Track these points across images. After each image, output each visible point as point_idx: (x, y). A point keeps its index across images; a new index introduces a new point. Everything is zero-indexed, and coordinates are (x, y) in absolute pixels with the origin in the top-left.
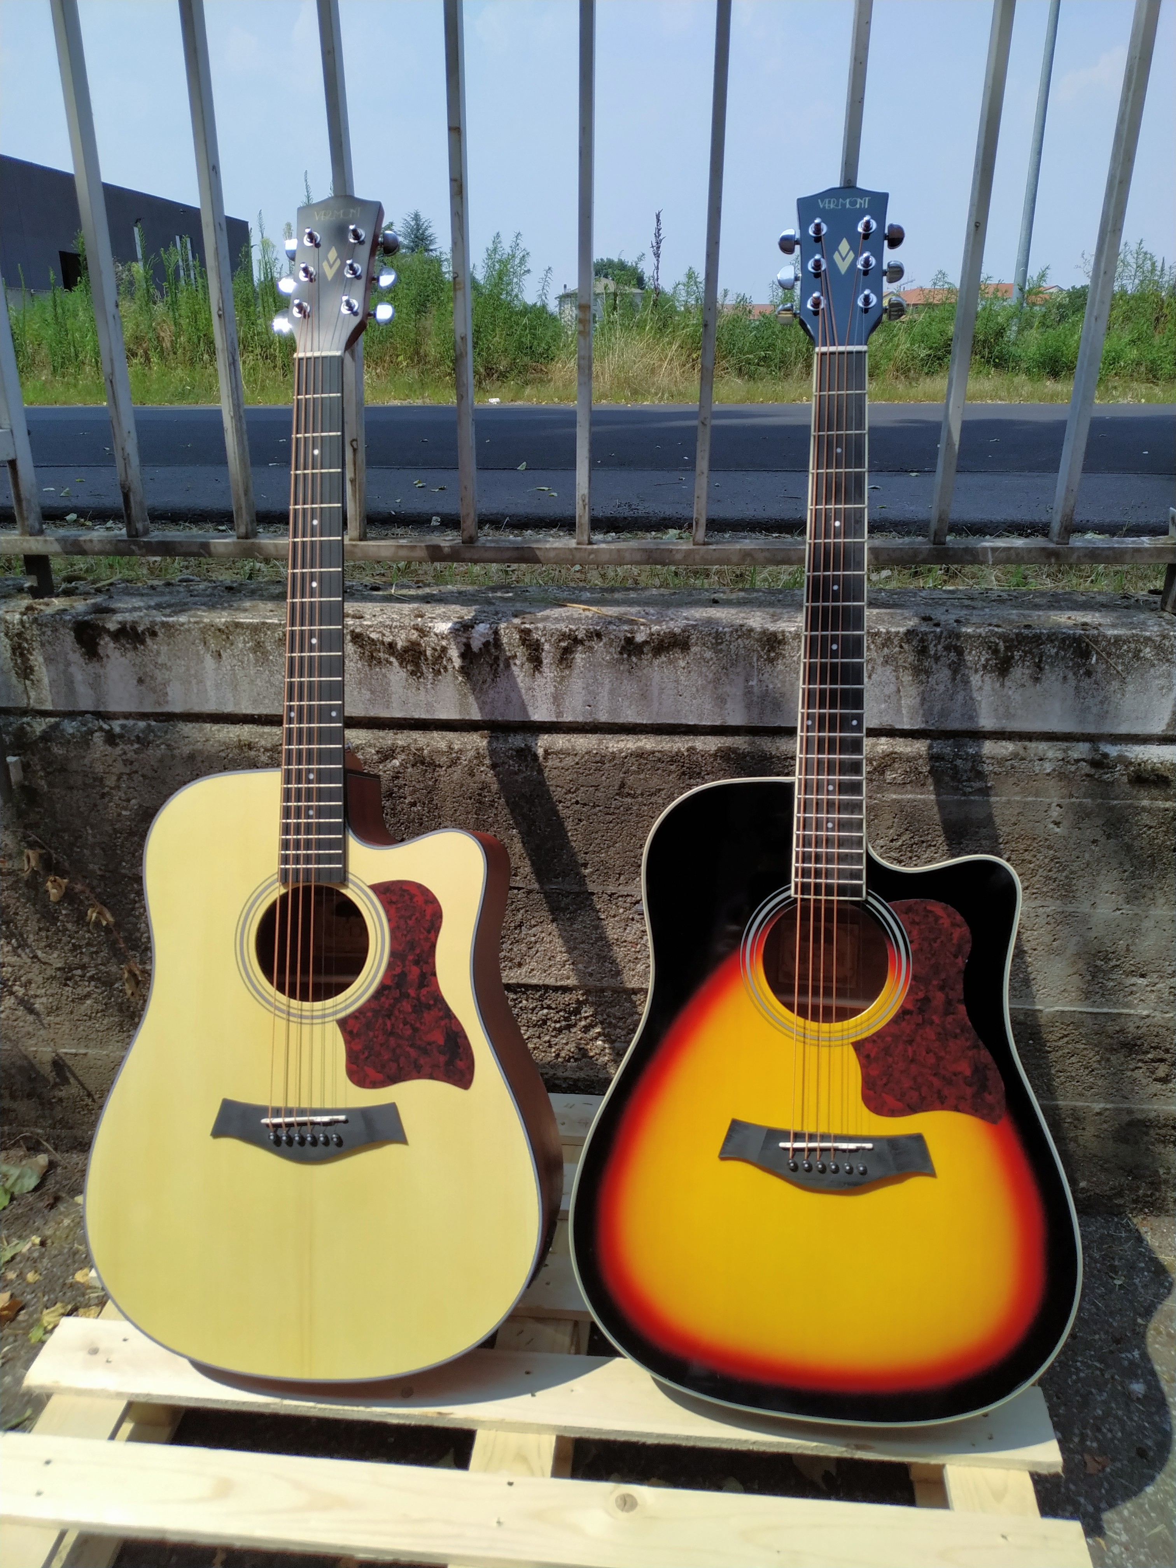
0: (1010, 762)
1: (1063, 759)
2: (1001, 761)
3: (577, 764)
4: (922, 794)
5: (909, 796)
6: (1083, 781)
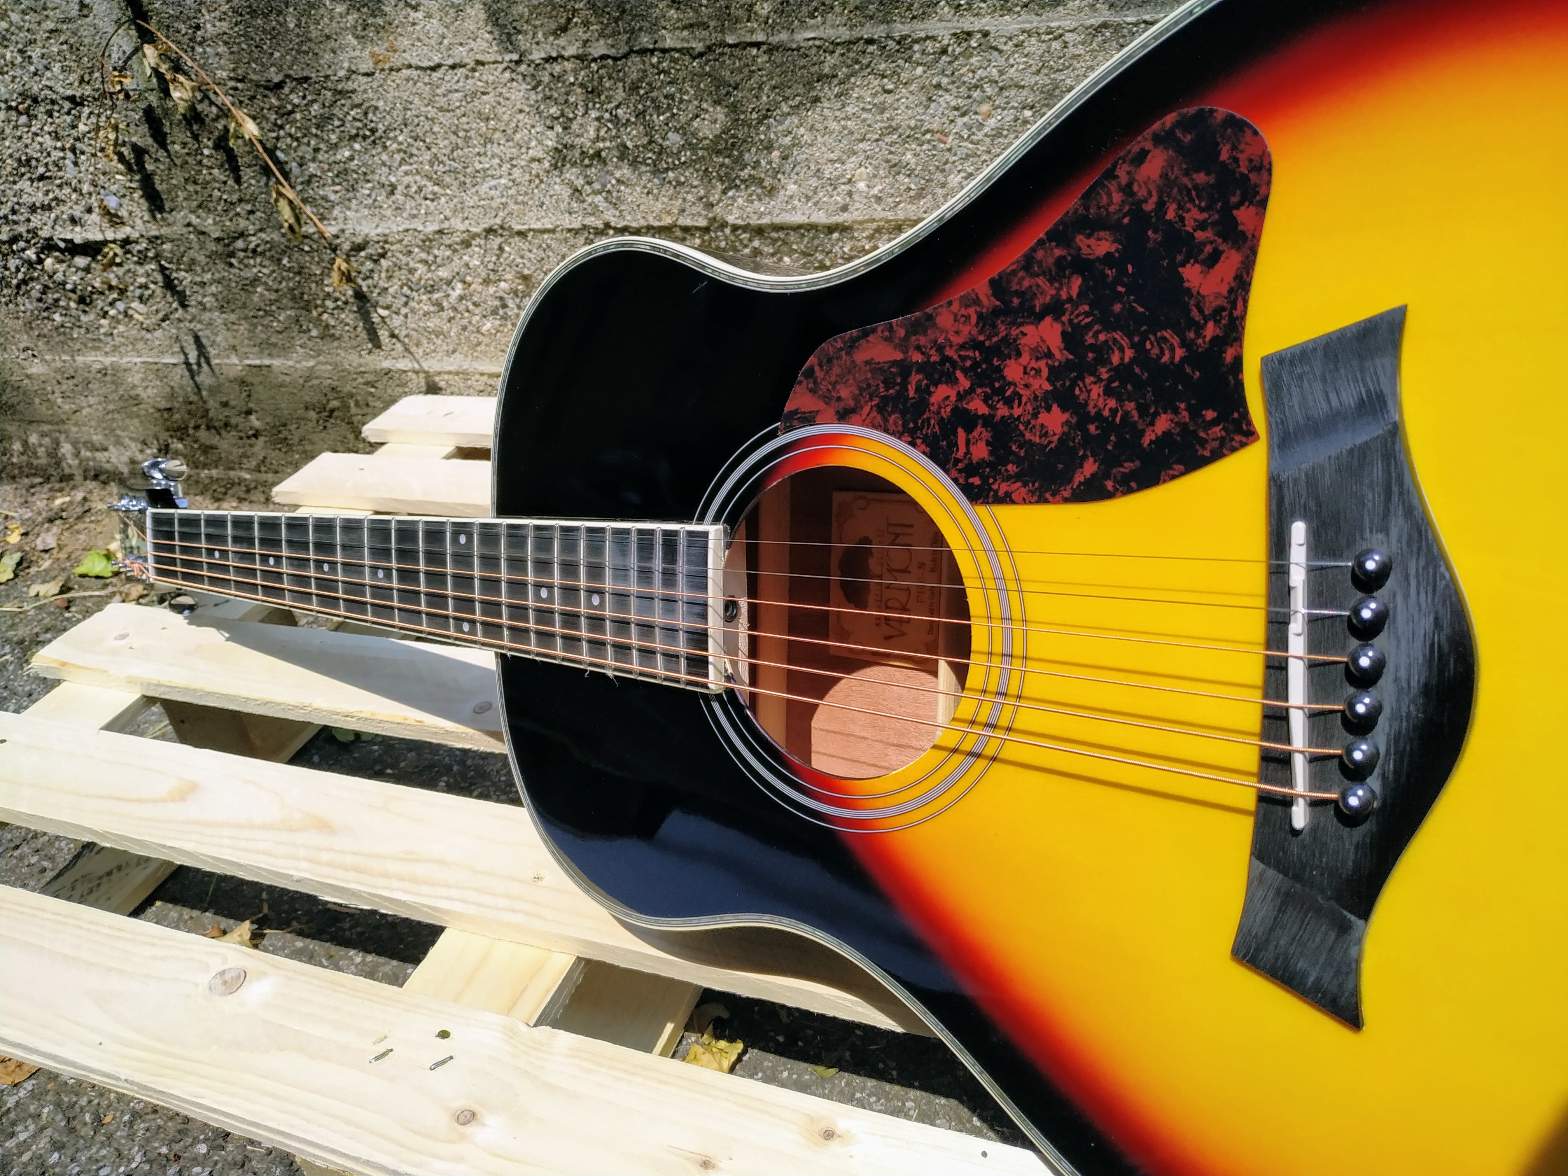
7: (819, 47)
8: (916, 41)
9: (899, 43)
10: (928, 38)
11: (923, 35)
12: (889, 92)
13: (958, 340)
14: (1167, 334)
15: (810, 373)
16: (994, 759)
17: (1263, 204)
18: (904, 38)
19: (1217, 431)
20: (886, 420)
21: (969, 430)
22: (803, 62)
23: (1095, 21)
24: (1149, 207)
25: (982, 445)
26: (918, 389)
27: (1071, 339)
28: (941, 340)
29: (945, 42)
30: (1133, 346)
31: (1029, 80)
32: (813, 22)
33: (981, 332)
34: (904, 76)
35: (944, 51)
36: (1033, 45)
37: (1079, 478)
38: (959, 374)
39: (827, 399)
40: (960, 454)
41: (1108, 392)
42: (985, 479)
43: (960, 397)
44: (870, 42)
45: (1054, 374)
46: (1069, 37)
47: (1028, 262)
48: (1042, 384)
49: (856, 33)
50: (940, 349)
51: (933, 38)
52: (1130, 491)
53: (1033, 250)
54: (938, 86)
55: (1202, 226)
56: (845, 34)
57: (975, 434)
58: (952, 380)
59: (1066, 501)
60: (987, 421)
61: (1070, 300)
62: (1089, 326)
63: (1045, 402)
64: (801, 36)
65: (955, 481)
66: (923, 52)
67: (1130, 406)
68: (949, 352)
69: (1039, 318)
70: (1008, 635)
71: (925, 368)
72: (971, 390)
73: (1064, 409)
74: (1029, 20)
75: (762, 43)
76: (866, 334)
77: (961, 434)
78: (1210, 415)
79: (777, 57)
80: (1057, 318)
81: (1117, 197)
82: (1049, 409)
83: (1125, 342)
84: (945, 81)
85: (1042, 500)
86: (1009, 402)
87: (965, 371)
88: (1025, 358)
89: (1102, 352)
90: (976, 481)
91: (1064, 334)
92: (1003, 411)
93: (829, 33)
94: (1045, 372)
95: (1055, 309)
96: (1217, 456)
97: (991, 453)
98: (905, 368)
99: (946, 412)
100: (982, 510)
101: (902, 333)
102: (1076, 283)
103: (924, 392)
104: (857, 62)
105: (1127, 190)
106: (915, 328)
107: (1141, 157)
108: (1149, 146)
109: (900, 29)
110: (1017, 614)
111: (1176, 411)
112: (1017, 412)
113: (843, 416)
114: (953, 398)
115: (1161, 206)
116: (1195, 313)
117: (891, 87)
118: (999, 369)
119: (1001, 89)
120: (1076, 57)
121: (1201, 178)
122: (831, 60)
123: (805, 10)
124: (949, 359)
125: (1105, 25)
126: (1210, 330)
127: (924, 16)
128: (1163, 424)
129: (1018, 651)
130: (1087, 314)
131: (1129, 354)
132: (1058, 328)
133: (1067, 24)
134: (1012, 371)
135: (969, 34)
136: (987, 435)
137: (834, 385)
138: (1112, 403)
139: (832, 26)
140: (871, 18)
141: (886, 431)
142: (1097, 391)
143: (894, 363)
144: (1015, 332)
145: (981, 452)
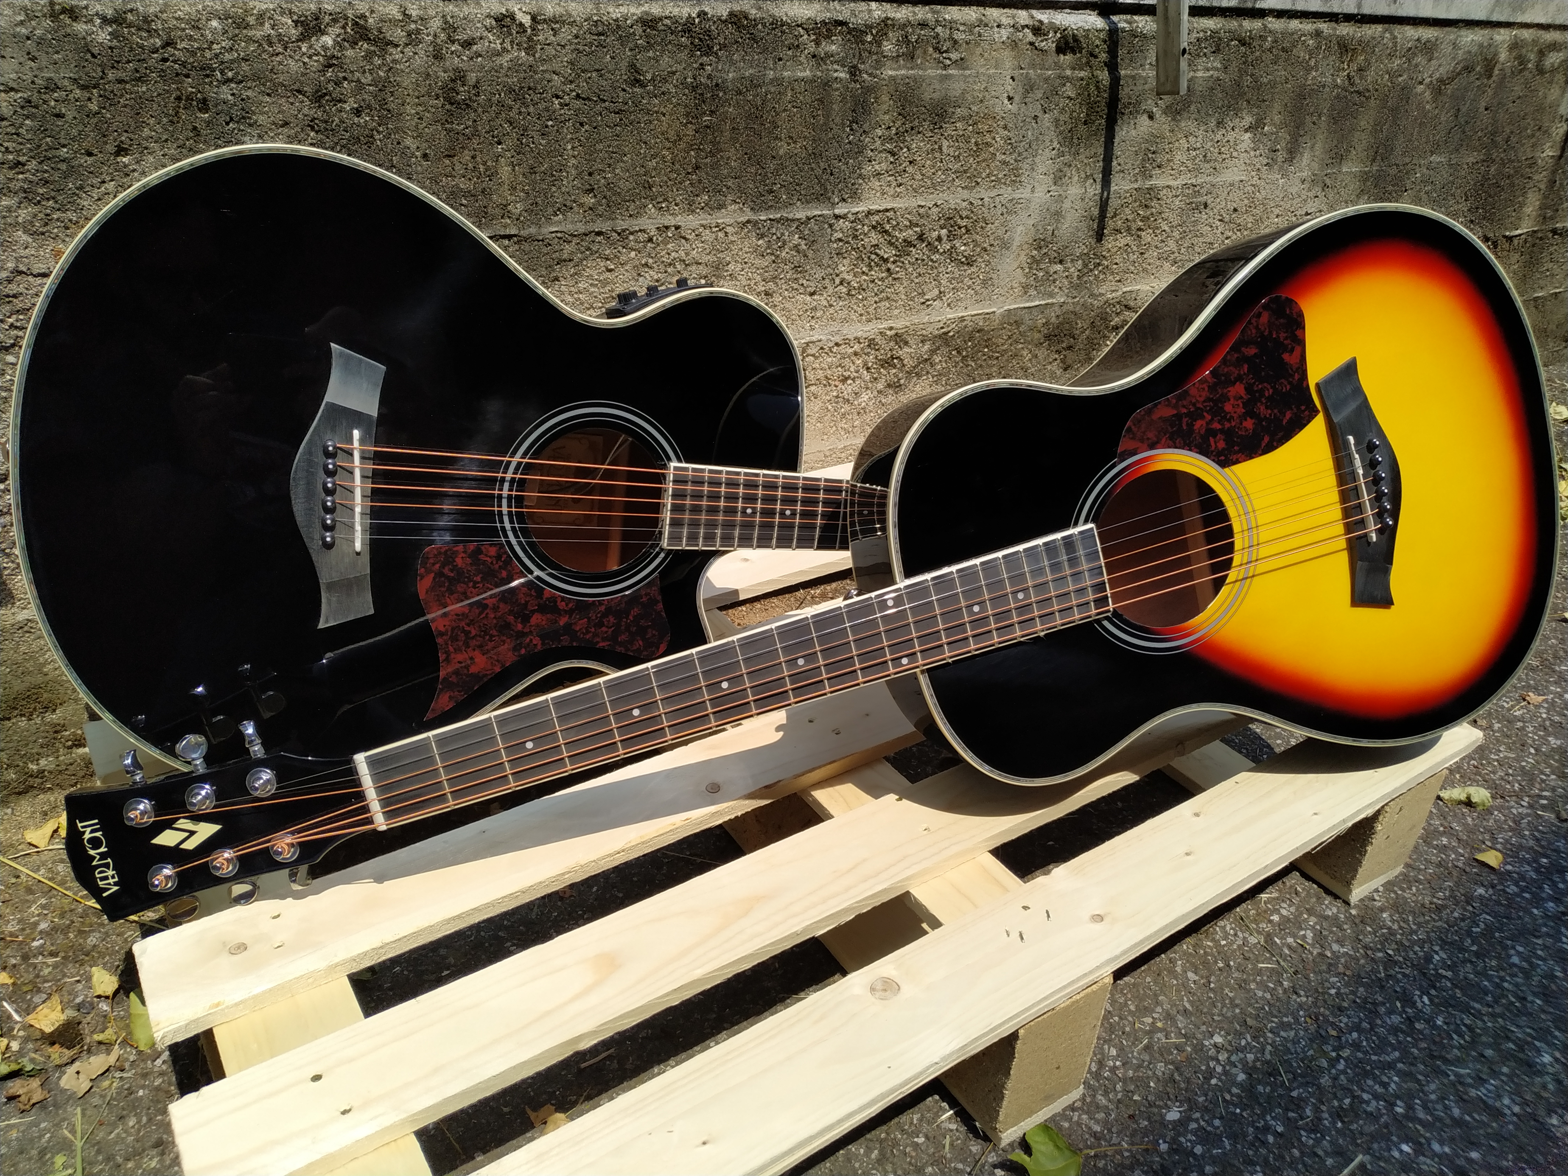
0: (977, 29)
1: (1013, 26)
2: (970, 27)
3: (576, 37)
4: (912, 69)
5: (903, 72)
6: (1027, 50)
7: (560, 238)
8: (632, 233)
9: (619, 234)
10: (640, 230)
11: (637, 229)
12: (610, 270)
13: (1202, 399)
14: (1283, 380)
15: (1129, 430)
16: (1253, 576)
17: (1304, 328)
18: (624, 231)
19: (1307, 413)
20: (1175, 443)
21: (1215, 436)
22: (545, 250)
23: (744, 219)
24: (1266, 333)
25: (1222, 442)
26: (1187, 424)
27: (1249, 389)
28: (1194, 401)
29: (652, 234)
30: (1272, 387)
31: (705, 259)
32: (556, 218)
33: (1211, 394)
34: (623, 258)
35: (650, 240)
36: (707, 235)
37: (1263, 445)
38: (1205, 414)
39: (1142, 440)
40: (1213, 448)
41: (1267, 408)
42: (1226, 456)
43: (1207, 424)
44: (599, 234)
45: (1245, 405)
46: (729, 230)
47: (1224, 361)
48: (1241, 410)
49: (591, 227)
50: (1194, 405)
51: (644, 231)
52: (1283, 444)
53: (1226, 356)
54: (646, 265)
55: (1286, 338)
56: (581, 228)
57: (1218, 438)
58: (1203, 417)
59: (1261, 455)
60: (1222, 431)
61: (1245, 374)
62: (1254, 383)
63: (1243, 417)
64: (548, 230)
65: (1213, 460)
66: (636, 241)
67: (1276, 411)
68: (1198, 405)
69: (1234, 383)
70: (1248, 521)
71: (1189, 415)
72: (1212, 419)
73: (1251, 418)
74: (704, 218)
75: (515, 236)
76: (1156, 405)
77: (1212, 440)
78: (1303, 408)
79: (526, 246)
80: (1241, 382)
81: (1254, 331)
82: (1246, 420)
83: (1269, 387)
84: (650, 261)
85: (1251, 458)
86: (1229, 421)
87: (1207, 412)
88: (1232, 401)
89: (1261, 392)
90: (1223, 458)
91: (1246, 389)
92: (1227, 425)
93: (569, 227)
94: (1241, 405)
95: (1239, 378)
96: (1309, 422)
97: (1226, 444)
98: (1179, 416)
99: (1203, 432)
100: (1226, 470)
101: (1174, 401)
102: (1246, 366)
103: (1190, 426)
104: (589, 249)
105: (1257, 328)
106: (1180, 398)
107: (1259, 315)
108: (1261, 310)
109: (621, 225)
110: (1250, 510)
111: (1292, 409)
112: (1233, 424)
113: (1152, 447)
114: (1205, 425)
115: (1270, 333)
116: (1290, 371)
117: (612, 267)
118: (1222, 408)
119: (686, 265)
120: (732, 242)
121: (1282, 321)
122: (568, 248)
123: (550, 210)
124: (1199, 408)
125: (748, 222)
126: (1297, 377)
127: (637, 215)
128: (1288, 415)
129: (1254, 525)
130: (1252, 378)
131: (1271, 391)
132: (1242, 386)
133: (728, 221)
134: (1228, 407)
135: (667, 228)
136: (1223, 437)
137: (1144, 433)
138: (1269, 411)
139: (572, 223)
140: (601, 216)
141: (1176, 448)
142: (1262, 408)
143: (1173, 416)
144: (1225, 391)
145: (1222, 445)
